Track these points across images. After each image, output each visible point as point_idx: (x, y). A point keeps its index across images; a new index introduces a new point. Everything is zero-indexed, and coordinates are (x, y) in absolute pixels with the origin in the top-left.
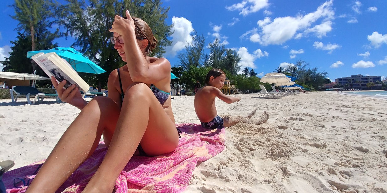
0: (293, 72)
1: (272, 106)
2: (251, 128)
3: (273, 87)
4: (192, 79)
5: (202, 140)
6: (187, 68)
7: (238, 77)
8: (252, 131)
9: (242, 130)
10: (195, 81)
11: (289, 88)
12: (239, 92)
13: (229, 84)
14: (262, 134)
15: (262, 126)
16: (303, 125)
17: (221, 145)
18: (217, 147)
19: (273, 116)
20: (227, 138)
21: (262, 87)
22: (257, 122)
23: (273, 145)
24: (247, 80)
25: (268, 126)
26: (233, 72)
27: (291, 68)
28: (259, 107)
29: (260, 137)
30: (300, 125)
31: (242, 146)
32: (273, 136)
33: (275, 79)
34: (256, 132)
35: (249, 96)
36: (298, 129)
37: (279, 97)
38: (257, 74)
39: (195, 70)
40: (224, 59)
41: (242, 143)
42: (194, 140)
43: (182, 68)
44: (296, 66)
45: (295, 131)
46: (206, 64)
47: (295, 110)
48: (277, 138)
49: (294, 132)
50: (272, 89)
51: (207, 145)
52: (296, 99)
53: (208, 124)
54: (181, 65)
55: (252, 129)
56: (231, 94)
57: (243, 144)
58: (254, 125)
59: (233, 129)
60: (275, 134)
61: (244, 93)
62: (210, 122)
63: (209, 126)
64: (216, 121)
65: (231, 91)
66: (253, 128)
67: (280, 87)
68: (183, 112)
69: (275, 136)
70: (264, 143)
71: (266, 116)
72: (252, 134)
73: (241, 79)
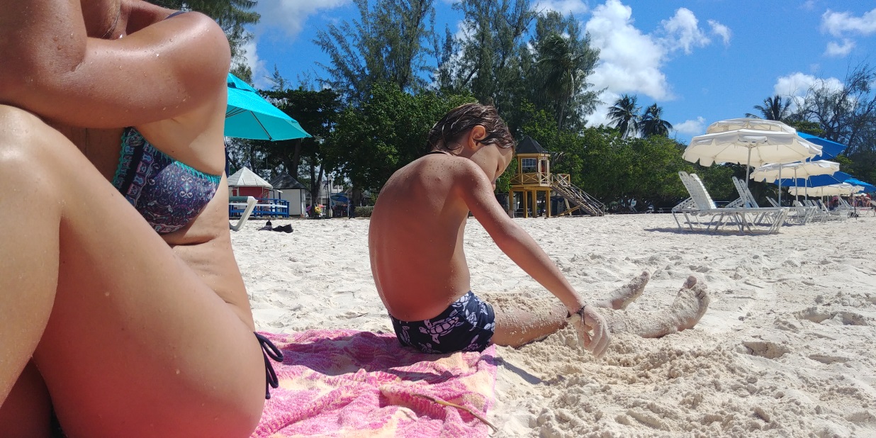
0: (830, 118)
1: (731, 263)
2: (618, 350)
3: (740, 185)
4: (382, 146)
5: (385, 400)
6: (358, 96)
7: (586, 141)
8: (626, 364)
9: (579, 360)
10: (394, 155)
11: (813, 191)
12: (591, 208)
13: (544, 170)
14: (670, 377)
15: (673, 343)
16: (857, 341)
17: (471, 423)
18: (446, 428)
19: (729, 306)
20: (503, 395)
21: (694, 182)
22: (650, 324)
23: (708, 420)
24: (625, 153)
25: (699, 342)
26: (565, 117)
27: (824, 102)
28: (668, 268)
29: (656, 389)
30: (843, 341)
31: (565, 425)
32: (717, 387)
33: (750, 147)
34: (642, 369)
35: (631, 221)
36: (834, 355)
37: (768, 229)
38: (670, 126)
39: (395, 106)
40: (526, 57)
41: (566, 412)
42: (346, 402)
43: (336, 96)
44: (846, 93)
45: (816, 363)
46: (445, 76)
47: (829, 282)
48: (729, 396)
49: (814, 370)
50: (735, 195)
51: (402, 423)
52: (841, 238)
53: (423, 330)
54: (334, 80)
55: (623, 357)
56: (555, 214)
57: (572, 417)
58: (634, 340)
59: (537, 353)
60: (726, 379)
61: (611, 212)
62: (432, 321)
63: (428, 338)
64: (463, 318)
65: (555, 201)
66: (629, 351)
67: (775, 185)
68: (325, 285)
69: (723, 387)
70: (666, 414)
71: (696, 300)
72: (623, 378)
73: (599, 148)
